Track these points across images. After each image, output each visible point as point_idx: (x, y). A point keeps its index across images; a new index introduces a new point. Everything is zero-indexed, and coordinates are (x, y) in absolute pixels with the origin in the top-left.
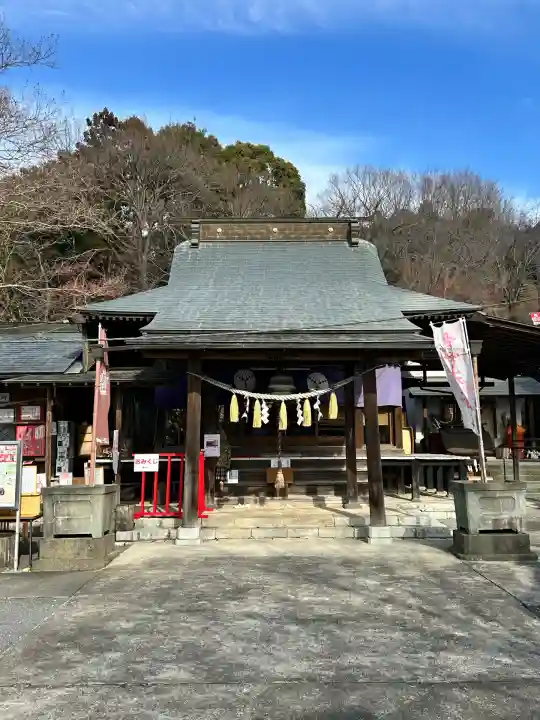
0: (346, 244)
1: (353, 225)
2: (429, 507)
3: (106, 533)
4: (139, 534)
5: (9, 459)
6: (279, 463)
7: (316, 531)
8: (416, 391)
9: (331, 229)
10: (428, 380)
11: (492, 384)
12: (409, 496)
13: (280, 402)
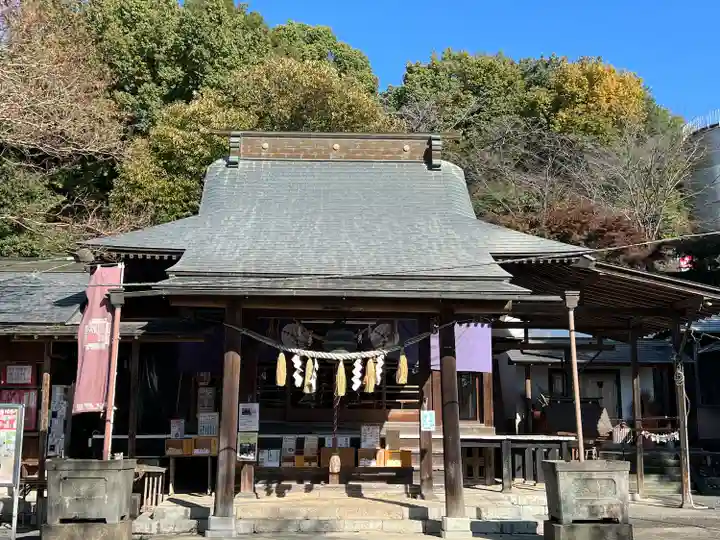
0: (425, 166)
1: (434, 142)
2: (523, 500)
3: (122, 518)
4: (159, 525)
5: (7, 425)
6: (335, 441)
7: (379, 524)
8: (515, 355)
9: (407, 147)
10: (530, 342)
11: (612, 348)
12: (500, 487)
13: (338, 361)
